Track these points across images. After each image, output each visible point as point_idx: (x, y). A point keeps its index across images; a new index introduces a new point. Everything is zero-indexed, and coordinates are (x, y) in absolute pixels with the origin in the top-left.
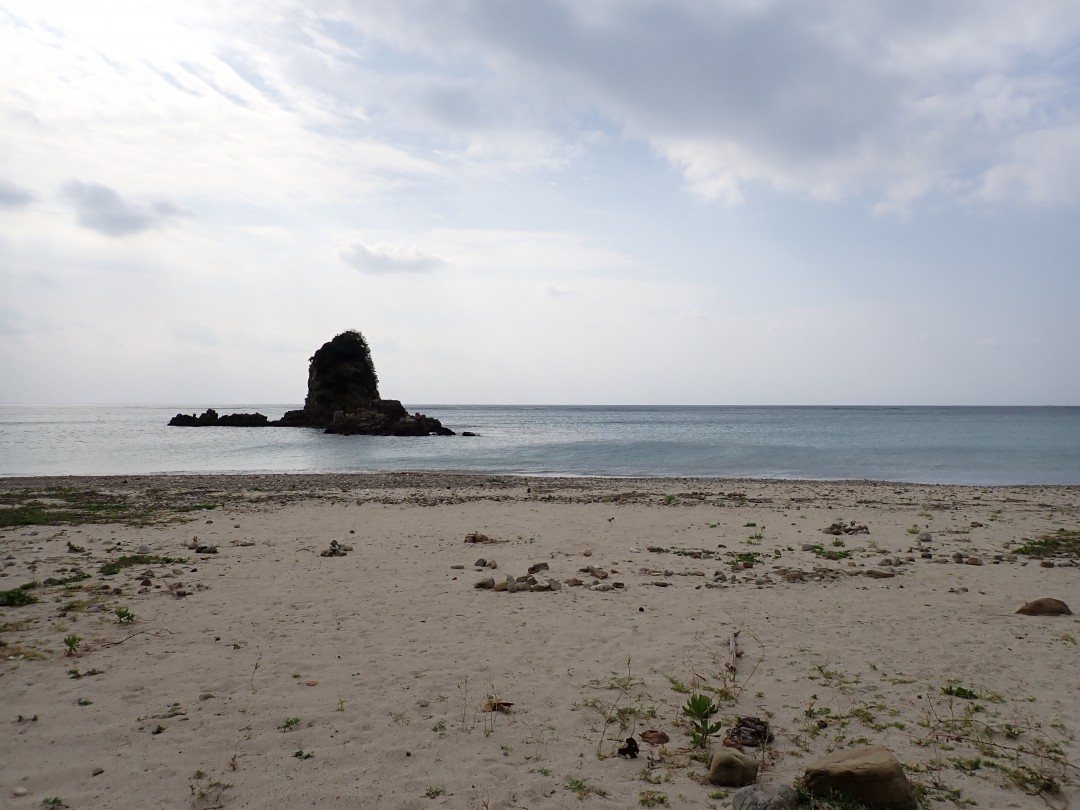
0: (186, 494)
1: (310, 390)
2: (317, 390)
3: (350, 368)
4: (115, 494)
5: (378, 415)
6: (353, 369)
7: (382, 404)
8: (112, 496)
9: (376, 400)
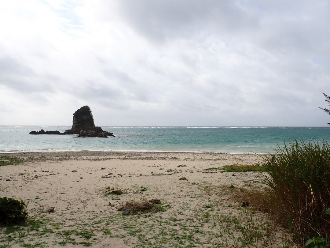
0: (39, 158)
1: (73, 124)
2: (75, 124)
3: (85, 117)
4: (20, 158)
5: (93, 132)
6: (86, 117)
7: (95, 128)
8: (19, 159)
9: (94, 127)
